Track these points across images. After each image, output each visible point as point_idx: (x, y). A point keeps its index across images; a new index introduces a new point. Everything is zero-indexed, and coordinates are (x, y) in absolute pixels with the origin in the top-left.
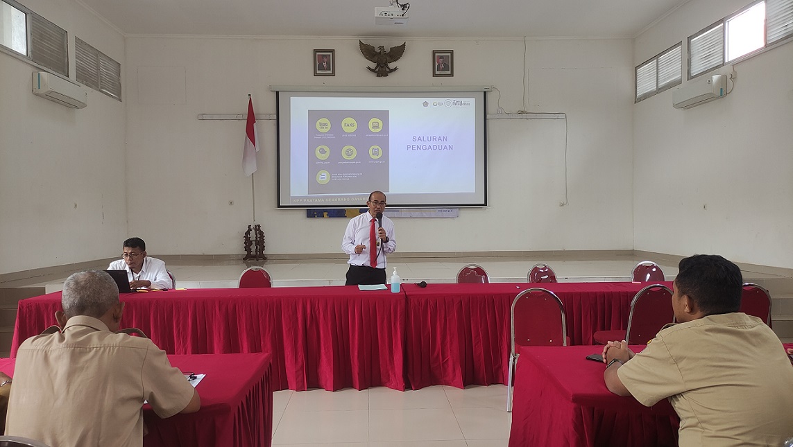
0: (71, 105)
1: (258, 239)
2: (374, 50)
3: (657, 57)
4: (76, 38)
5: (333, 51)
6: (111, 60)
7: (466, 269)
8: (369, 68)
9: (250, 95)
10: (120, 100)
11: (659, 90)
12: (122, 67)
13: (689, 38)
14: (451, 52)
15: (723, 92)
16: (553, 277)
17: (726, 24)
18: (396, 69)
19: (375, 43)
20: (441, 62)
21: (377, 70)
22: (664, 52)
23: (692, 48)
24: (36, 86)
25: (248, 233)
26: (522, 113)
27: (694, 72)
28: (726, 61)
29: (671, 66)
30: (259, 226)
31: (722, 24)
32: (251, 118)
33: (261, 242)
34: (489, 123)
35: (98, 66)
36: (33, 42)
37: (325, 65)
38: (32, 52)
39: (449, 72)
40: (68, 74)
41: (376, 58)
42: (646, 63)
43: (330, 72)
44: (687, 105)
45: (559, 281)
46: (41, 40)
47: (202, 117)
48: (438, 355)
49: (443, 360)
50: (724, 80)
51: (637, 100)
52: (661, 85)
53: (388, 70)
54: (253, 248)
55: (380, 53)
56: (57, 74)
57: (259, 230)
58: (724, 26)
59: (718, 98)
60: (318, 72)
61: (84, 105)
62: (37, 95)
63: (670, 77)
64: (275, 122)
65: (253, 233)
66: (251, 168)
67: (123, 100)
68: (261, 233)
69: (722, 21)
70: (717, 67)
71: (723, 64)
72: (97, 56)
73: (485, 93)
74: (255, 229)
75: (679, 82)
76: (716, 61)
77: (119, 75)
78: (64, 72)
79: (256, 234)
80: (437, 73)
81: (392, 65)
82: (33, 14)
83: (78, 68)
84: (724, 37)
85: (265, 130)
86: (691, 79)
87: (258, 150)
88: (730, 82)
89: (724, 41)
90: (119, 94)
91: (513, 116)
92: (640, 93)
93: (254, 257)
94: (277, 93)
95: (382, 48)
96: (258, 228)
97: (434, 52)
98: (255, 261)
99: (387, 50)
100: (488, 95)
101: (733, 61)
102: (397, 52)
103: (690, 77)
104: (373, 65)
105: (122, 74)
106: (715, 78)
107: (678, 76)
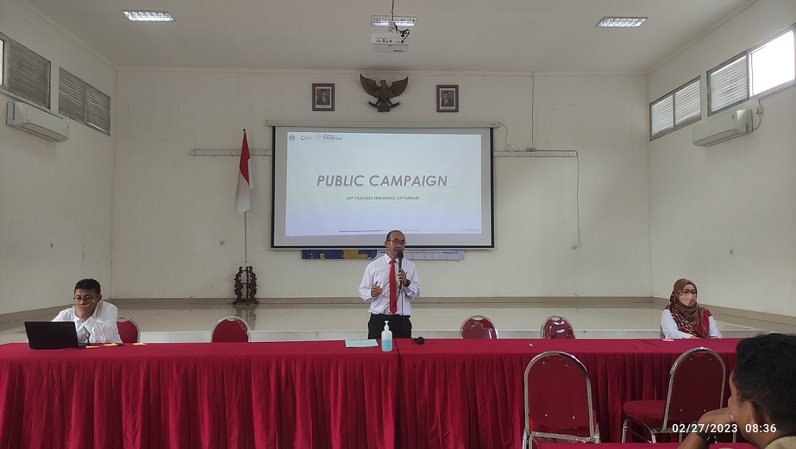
0: (51, 138)
1: (250, 282)
2: (375, 85)
3: (673, 92)
4: (61, 69)
5: (332, 86)
6: (100, 92)
7: (471, 322)
8: (370, 103)
9: (244, 130)
10: (109, 135)
11: (676, 127)
12: (111, 100)
13: (709, 73)
14: (456, 87)
15: (749, 128)
16: (569, 331)
17: (750, 56)
18: (398, 104)
19: (377, 78)
20: (445, 97)
21: (379, 105)
22: (681, 88)
23: (711, 83)
24: (10, 116)
25: (238, 275)
26: (531, 150)
27: (715, 107)
28: (751, 95)
29: (689, 102)
30: (251, 268)
31: (745, 57)
32: (245, 154)
33: (252, 285)
34: (497, 161)
35: (84, 99)
36: (10, 71)
37: (324, 99)
38: (9, 81)
39: (454, 108)
40: (49, 105)
41: (377, 93)
42: (661, 99)
43: (330, 107)
44: (709, 143)
45: (577, 337)
46: (19, 69)
47: (194, 153)
48: (437, 428)
49: (443, 434)
50: (749, 115)
51: (652, 138)
52: (678, 121)
53: (389, 105)
54: (244, 291)
55: (381, 88)
56: (36, 105)
57: (251, 272)
58: (747, 58)
59: (744, 134)
60: (317, 106)
61: (65, 139)
62: (11, 126)
63: (689, 113)
64: (271, 158)
65: (244, 275)
66: (244, 206)
67: (112, 133)
68: (253, 275)
69: (745, 53)
70: (740, 102)
71: (748, 98)
72: (84, 87)
73: (492, 129)
74: (247, 271)
75: (699, 118)
76: (740, 95)
77: (108, 108)
78: (45, 103)
79: (248, 277)
80: (441, 108)
81: (394, 100)
82: (11, 41)
83: (61, 99)
84: (748, 70)
85: (259, 166)
86: (712, 114)
87: (251, 187)
88: (756, 117)
89: (748, 74)
90: (107, 127)
91: (522, 154)
92: (655, 130)
93: (244, 301)
94: (274, 128)
95: (383, 82)
96: (249, 270)
97: (439, 87)
98: (245, 305)
99: (389, 84)
100: (495, 131)
101: (760, 94)
102: (400, 87)
103: (710, 113)
104: (374, 100)
105: (112, 107)
106: (740, 113)
107: (697, 113)
